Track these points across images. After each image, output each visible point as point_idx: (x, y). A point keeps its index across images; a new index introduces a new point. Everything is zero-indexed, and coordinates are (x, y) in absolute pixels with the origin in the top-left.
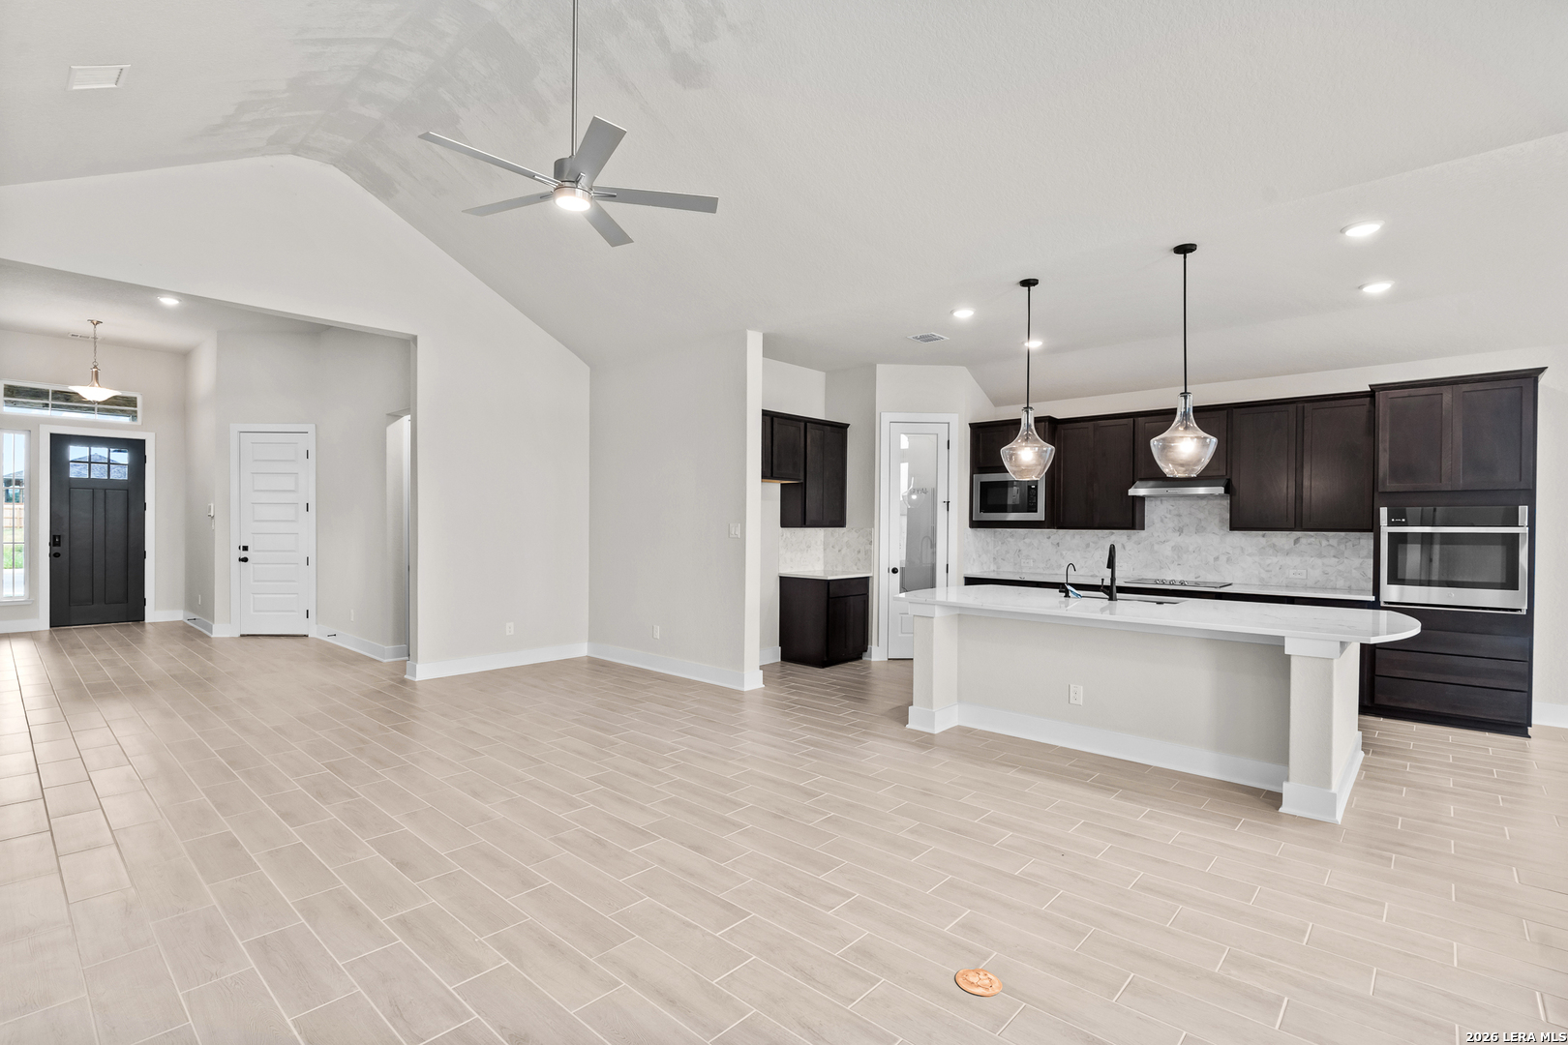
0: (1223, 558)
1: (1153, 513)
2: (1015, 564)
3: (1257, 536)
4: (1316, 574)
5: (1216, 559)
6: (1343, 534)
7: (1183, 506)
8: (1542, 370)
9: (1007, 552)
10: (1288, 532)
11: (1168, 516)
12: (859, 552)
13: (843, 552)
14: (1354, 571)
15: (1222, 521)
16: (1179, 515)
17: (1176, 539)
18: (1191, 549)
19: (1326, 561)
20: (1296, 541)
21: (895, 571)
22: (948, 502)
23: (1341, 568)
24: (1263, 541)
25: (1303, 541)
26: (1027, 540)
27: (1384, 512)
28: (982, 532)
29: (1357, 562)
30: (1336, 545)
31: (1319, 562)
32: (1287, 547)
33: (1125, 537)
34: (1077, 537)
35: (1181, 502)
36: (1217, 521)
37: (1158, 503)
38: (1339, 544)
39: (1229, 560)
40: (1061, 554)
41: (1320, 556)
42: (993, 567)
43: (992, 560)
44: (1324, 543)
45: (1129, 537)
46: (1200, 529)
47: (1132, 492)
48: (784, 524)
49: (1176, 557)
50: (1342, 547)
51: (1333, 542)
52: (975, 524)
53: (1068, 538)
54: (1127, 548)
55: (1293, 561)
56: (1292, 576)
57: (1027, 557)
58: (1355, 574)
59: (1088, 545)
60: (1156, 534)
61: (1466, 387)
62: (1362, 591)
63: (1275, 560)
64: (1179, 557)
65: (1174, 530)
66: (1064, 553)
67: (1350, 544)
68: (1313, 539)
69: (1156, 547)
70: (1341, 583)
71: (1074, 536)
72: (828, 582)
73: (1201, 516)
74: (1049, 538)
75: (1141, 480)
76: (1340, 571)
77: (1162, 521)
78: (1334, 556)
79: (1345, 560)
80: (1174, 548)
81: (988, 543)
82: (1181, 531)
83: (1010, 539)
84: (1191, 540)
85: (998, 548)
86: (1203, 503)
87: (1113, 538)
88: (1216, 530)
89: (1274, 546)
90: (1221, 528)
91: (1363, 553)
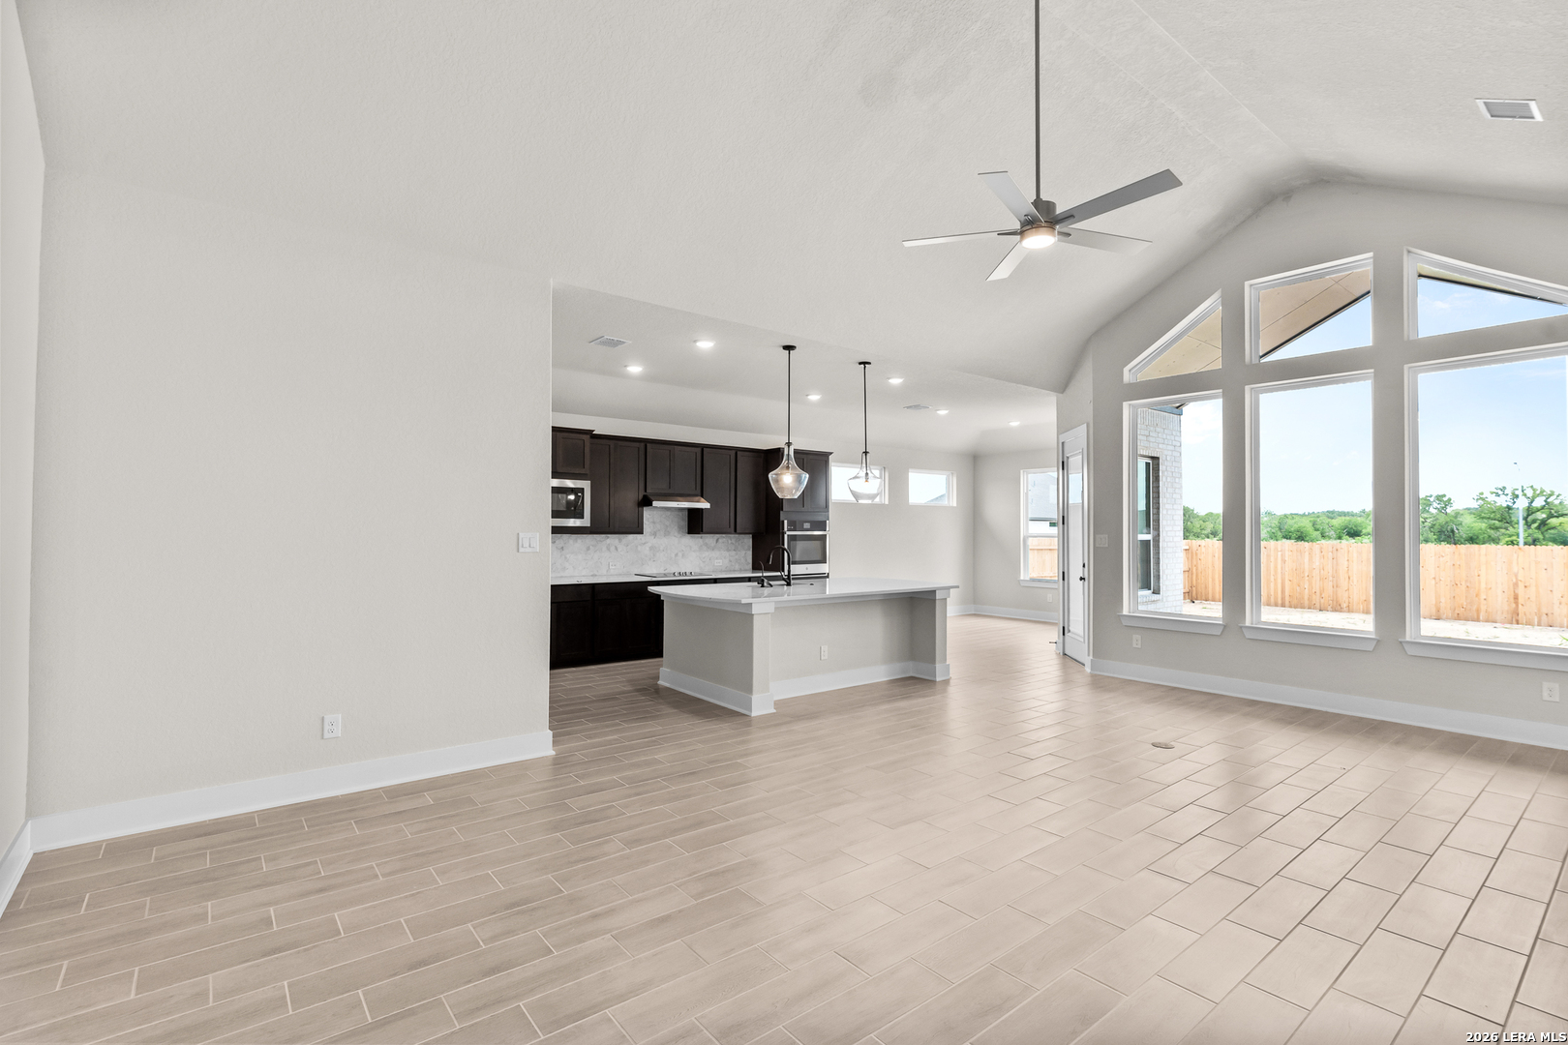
0: (680, 554)
3: (700, 538)
4: (726, 562)
5: (676, 555)
6: (737, 535)
7: (657, 515)
8: (831, 452)
10: (713, 535)
11: (648, 523)
15: (680, 528)
16: (654, 523)
18: (662, 548)
19: (730, 553)
20: (717, 541)
23: (737, 557)
24: (701, 540)
25: (720, 540)
27: (786, 522)
29: (743, 553)
31: (727, 554)
32: (713, 545)
33: (617, 541)
34: (579, 541)
36: (676, 528)
38: (735, 542)
39: (683, 555)
40: (566, 558)
41: (728, 550)
44: (730, 542)
45: (620, 540)
46: (667, 534)
50: (737, 544)
51: (733, 541)
53: (571, 542)
54: (620, 550)
55: (715, 554)
56: (716, 564)
58: (743, 560)
59: (588, 549)
62: (746, 571)
63: (707, 554)
65: (651, 534)
66: (568, 556)
67: (740, 542)
68: (725, 539)
69: (639, 548)
70: (737, 567)
73: (667, 523)
76: (736, 559)
78: (734, 550)
79: (739, 552)
80: (651, 548)
82: (655, 535)
84: (662, 542)
86: (669, 513)
87: (608, 541)
88: (676, 534)
89: (706, 544)
90: (679, 532)
91: (746, 547)
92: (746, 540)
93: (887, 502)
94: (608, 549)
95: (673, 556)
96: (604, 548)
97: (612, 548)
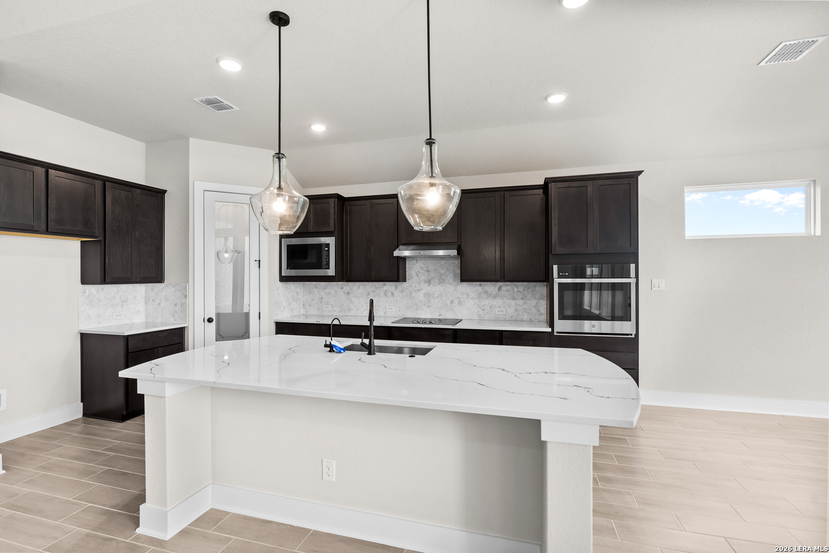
0: (456, 301)
1: (412, 269)
2: (319, 309)
3: (476, 285)
4: (511, 311)
5: (452, 302)
6: (526, 283)
7: (431, 264)
8: (640, 172)
9: (313, 300)
10: (495, 283)
11: (421, 271)
12: (176, 305)
13: (162, 305)
14: (533, 308)
15: (455, 275)
16: (428, 271)
17: (426, 288)
19: (517, 301)
20: (500, 289)
21: (210, 320)
22: (259, 261)
23: (525, 306)
24: (480, 289)
25: (504, 288)
26: (327, 290)
27: (555, 267)
28: (292, 286)
29: (534, 302)
30: (522, 291)
31: (512, 302)
32: (494, 293)
33: (393, 287)
34: (362, 287)
35: (429, 262)
36: (452, 275)
37: (415, 262)
38: (524, 290)
39: (459, 302)
40: (351, 301)
41: (514, 299)
42: (302, 312)
43: (302, 306)
44: (516, 290)
45: (396, 287)
46: (441, 281)
47: (396, 253)
48: (84, 282)
49: (427, 301)
50: (526, 292)
51: (521, 289)
52: (283, 279)
53: (355, 288)
54: (395, 295)
55: (498, 302)
56: (497, 313)
57: (327, 303)
58: (534, 310)
59: (369, 294)
60: (413, 285)
61: (600, 182)
63: (487, 301)
64: (428, 301)
65: (425, 282)
66: (353, 299)
67: (530, 290)
68: (509, 287)
69: (414, 294)
70: (525, 317)
71: (359, 287)
72: (127, 338)
73: (442, 271)
74: (342, 288)
75: (403, 244)
76: (525, 309)
77: (417, 275)
78: (521, 299)
79: (528, 301)
81: (297, 293)
82: (429, 282)
83: (315, 290)
84: (436, 289)
85: (306, 297)
86: (443, 262)
87: (385, 288)
88: (452, 282)
89: (486, 292)
90: (454, 280)
91: (538, 296)
92: (538, 288)
93: (818, 233)
94: (386, 294)
95: (448, 302)
96: (382, 294)
97: (389, 294)
